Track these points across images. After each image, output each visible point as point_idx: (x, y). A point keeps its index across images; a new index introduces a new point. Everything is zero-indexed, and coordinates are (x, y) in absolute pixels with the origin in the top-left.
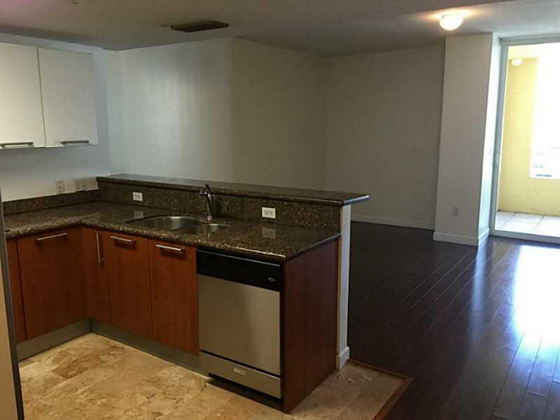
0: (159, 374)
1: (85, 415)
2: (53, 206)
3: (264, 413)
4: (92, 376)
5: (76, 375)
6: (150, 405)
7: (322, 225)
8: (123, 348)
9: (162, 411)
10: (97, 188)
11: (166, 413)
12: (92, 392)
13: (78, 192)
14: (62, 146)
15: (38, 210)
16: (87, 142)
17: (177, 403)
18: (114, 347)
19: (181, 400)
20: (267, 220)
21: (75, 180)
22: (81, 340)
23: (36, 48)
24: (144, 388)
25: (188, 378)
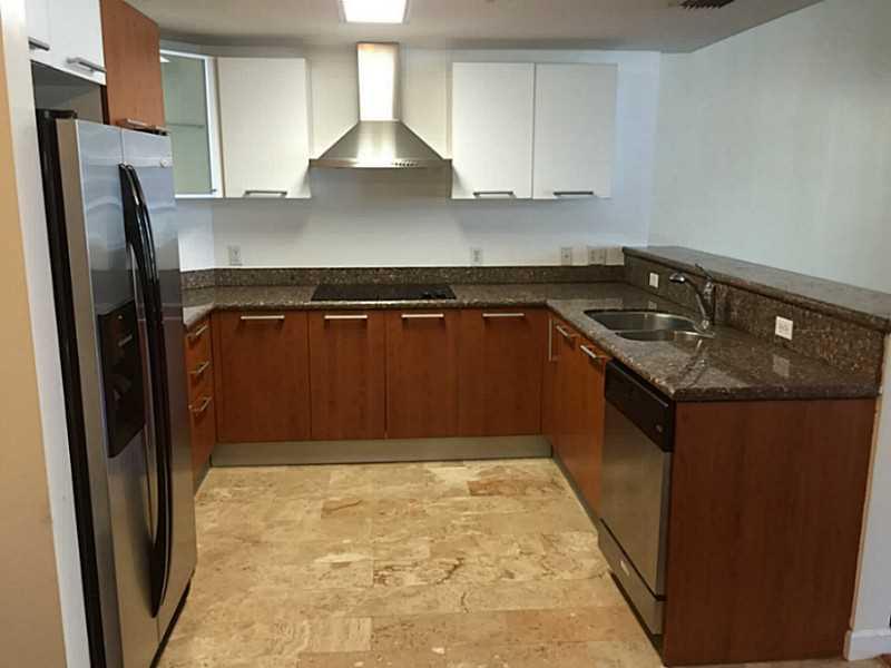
0: (565, 535)
1: (443, 538)
2: (553, 280)
3: (635, 647)
4: (495, 504)
5: (484, 495)
6: (516, 562)
7: (853, 364)
8: (563, 488)
9: (516, 573)
10: (623, 264)
11: (519, 578)
12: (477, 519)
13: (592, 265)
14: (555, 197)
15: (532, 283)
16: (591, 193)
17: (545, 575)
18: (554, 484)
19: (553, 573)
20: (780, 340)
21: (588, 247)
22: (530, 463)
23: (532, 65)
24: (531, 542)
25: (592, 555)
